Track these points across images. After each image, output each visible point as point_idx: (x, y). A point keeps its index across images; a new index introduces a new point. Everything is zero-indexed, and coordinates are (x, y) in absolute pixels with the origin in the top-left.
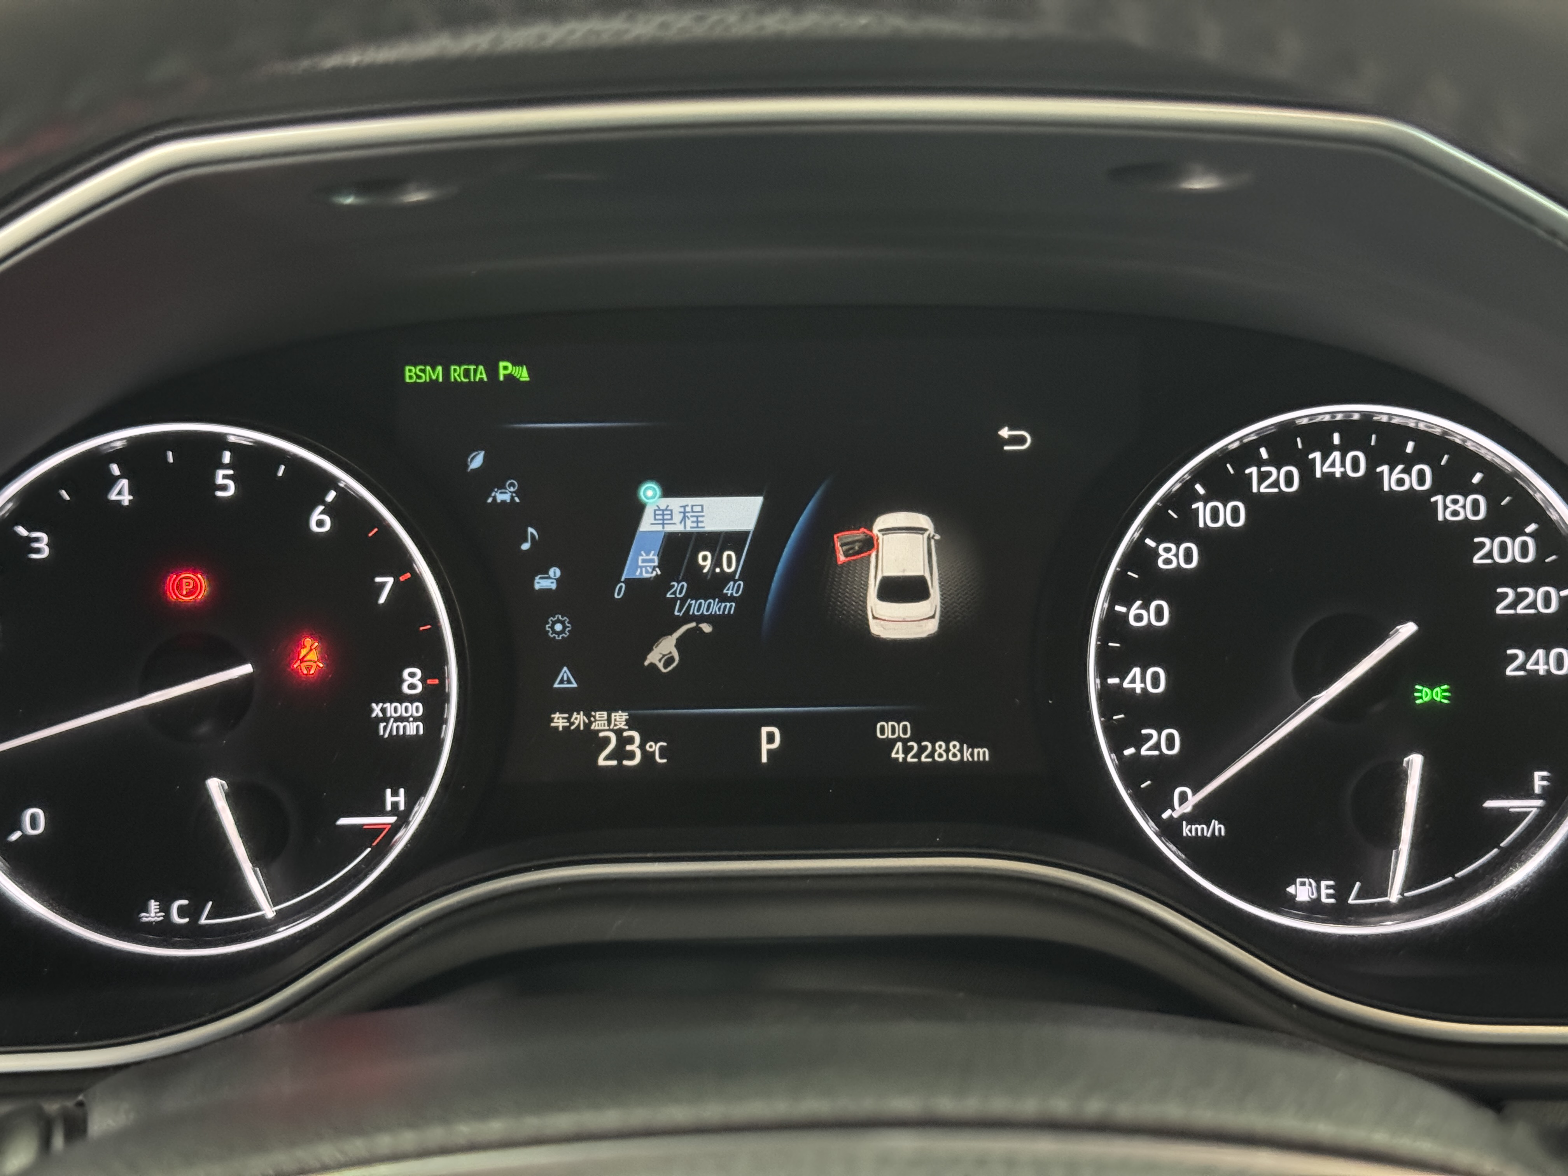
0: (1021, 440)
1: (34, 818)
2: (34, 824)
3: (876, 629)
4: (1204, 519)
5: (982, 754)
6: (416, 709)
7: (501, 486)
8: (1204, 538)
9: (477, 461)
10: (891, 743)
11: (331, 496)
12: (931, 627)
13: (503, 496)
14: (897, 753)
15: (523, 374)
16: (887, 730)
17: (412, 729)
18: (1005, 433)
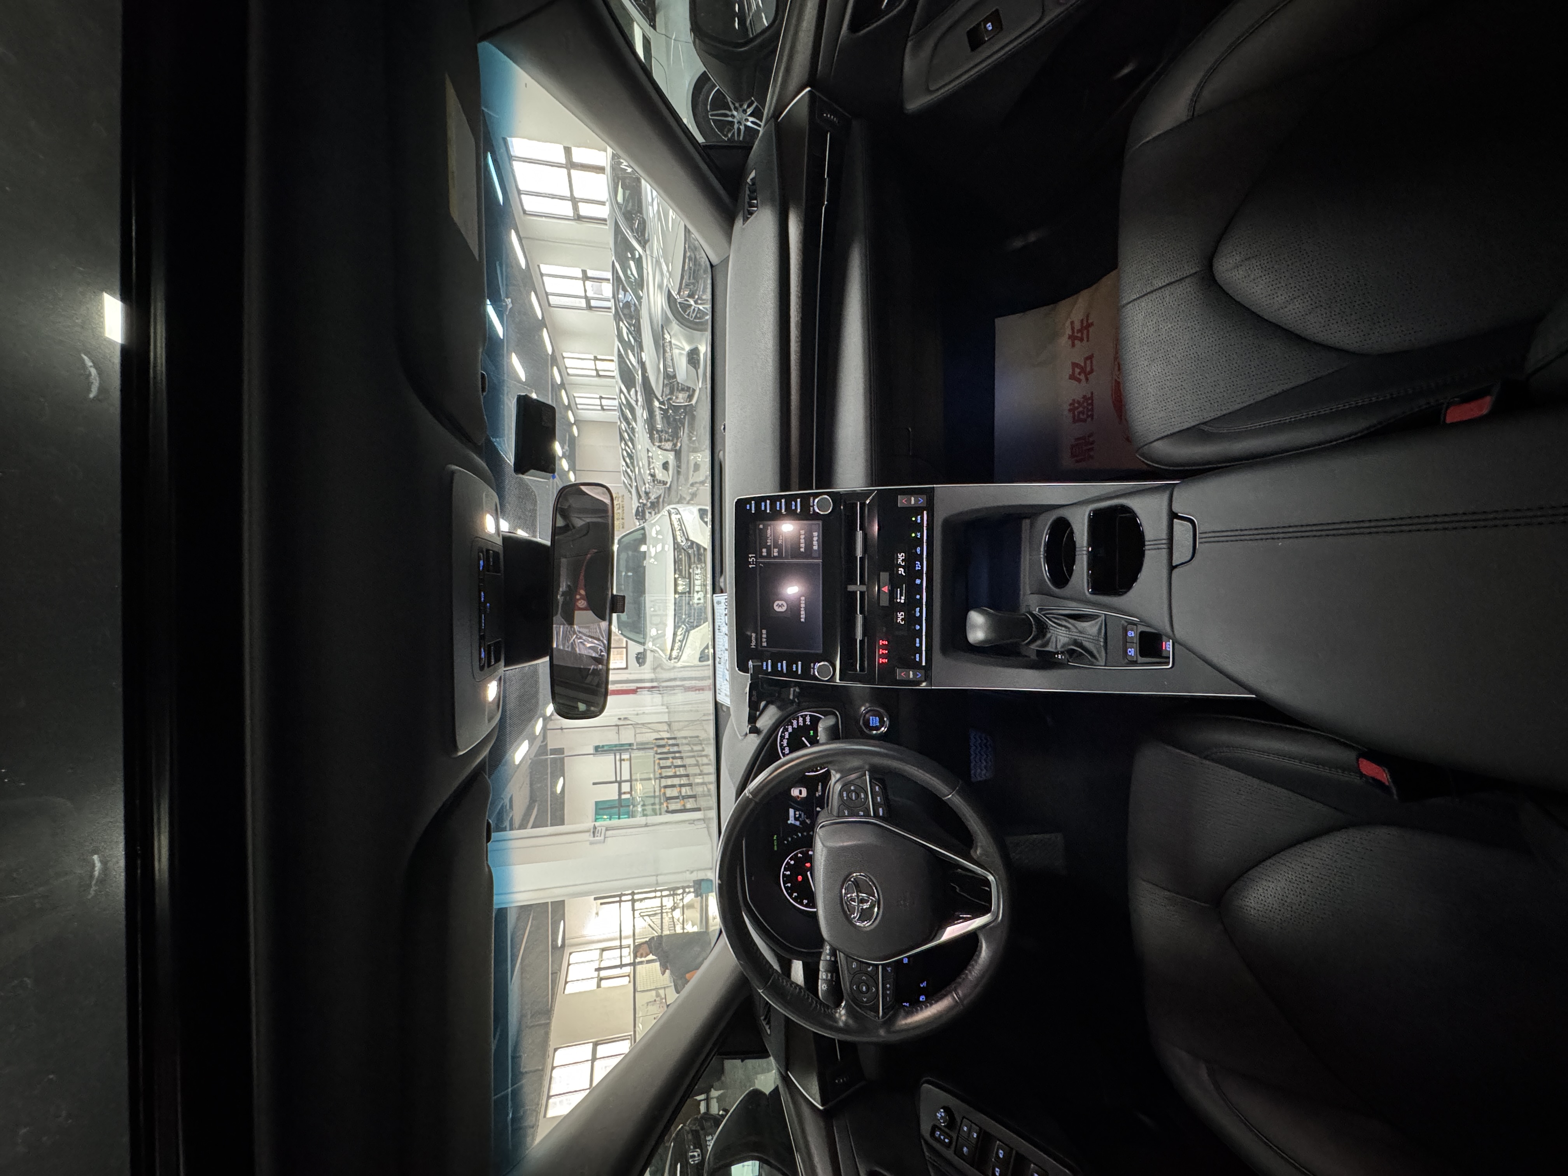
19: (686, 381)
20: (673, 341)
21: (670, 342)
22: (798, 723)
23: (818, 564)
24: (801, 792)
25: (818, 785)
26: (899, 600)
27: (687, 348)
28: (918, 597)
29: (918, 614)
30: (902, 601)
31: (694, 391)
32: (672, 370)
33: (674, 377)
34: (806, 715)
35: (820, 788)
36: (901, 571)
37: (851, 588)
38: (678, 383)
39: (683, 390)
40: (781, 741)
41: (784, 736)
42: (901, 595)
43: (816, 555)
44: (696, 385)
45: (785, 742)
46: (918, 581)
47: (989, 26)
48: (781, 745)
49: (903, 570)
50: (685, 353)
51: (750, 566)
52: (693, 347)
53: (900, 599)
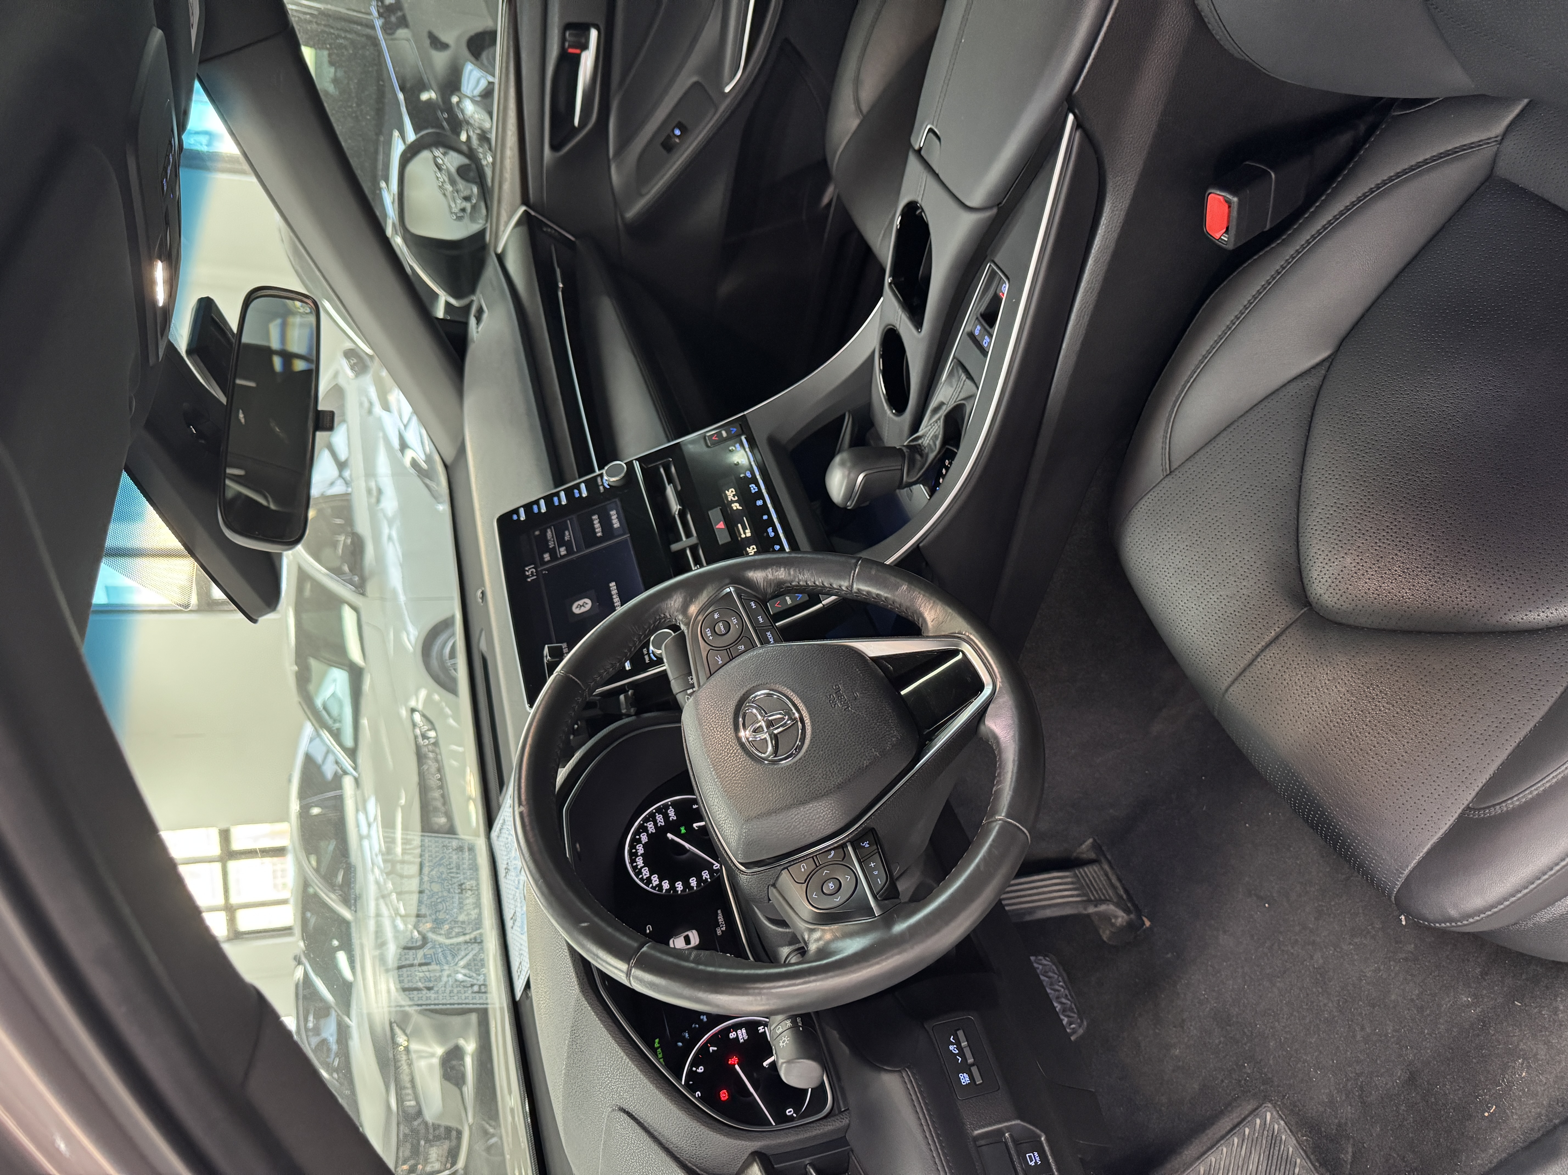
0: (649, 928)
1: (789, 1112)
2: (790, 1112)
3: (697, 942)
4: (657, 882)
5: (719, 911)
6: (739, 1032)
7: (685, 1036)
8: (661, 881)
9: (680, 1044)
10: (722, 931)
11: (694, 1069)
12: (694, 931)
13: (687, 1035)
14: (724, 929)
15: (657, 1041)
16: (719, 932)
17: (744, 1031)
18: (648, 931)
19: (442, 1115)
20: (414, 1046)
21: (407, 1049)
22: (655, 824)
23: (626, 541)
24: (687, 940)
25: (717, 915)
26: (743, 536)
27: (440, 1051)
28: (765, 517)
29: (772, 534)
30: (749, 534)
31: (459, 1133)
32: (413, 1103)
33: (419, 1113)
34: (666, 807)
35: (721, 919)
36: (736, 506)
37: (675, 547)
38: (426, 1124)
39: (438, 1138)
40: (633, 861)
41: (636, 853)
42: (744, 528)
43: (621, 532)
44: (461, 1122)
45: (640, 862)
46: (759, 503)
47: (677, 132)
48: (634, 868)
49: (737, 505)
50: (436, 1061)
51: (529, 580)
52: (450, 1045)
53: (745, 533)
